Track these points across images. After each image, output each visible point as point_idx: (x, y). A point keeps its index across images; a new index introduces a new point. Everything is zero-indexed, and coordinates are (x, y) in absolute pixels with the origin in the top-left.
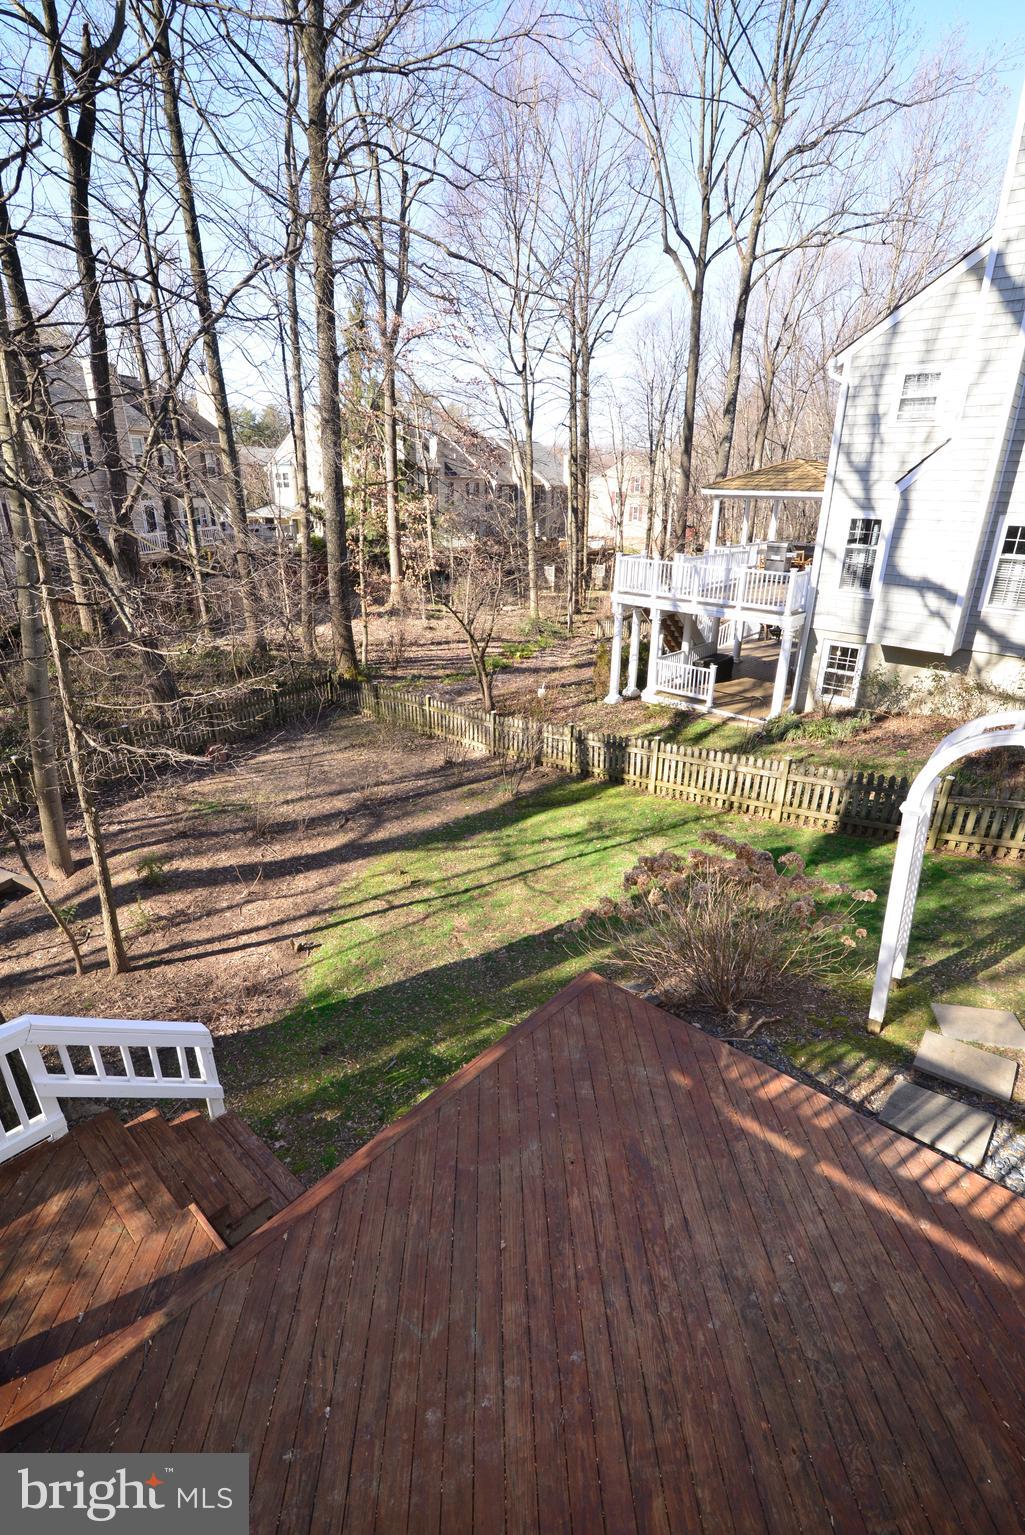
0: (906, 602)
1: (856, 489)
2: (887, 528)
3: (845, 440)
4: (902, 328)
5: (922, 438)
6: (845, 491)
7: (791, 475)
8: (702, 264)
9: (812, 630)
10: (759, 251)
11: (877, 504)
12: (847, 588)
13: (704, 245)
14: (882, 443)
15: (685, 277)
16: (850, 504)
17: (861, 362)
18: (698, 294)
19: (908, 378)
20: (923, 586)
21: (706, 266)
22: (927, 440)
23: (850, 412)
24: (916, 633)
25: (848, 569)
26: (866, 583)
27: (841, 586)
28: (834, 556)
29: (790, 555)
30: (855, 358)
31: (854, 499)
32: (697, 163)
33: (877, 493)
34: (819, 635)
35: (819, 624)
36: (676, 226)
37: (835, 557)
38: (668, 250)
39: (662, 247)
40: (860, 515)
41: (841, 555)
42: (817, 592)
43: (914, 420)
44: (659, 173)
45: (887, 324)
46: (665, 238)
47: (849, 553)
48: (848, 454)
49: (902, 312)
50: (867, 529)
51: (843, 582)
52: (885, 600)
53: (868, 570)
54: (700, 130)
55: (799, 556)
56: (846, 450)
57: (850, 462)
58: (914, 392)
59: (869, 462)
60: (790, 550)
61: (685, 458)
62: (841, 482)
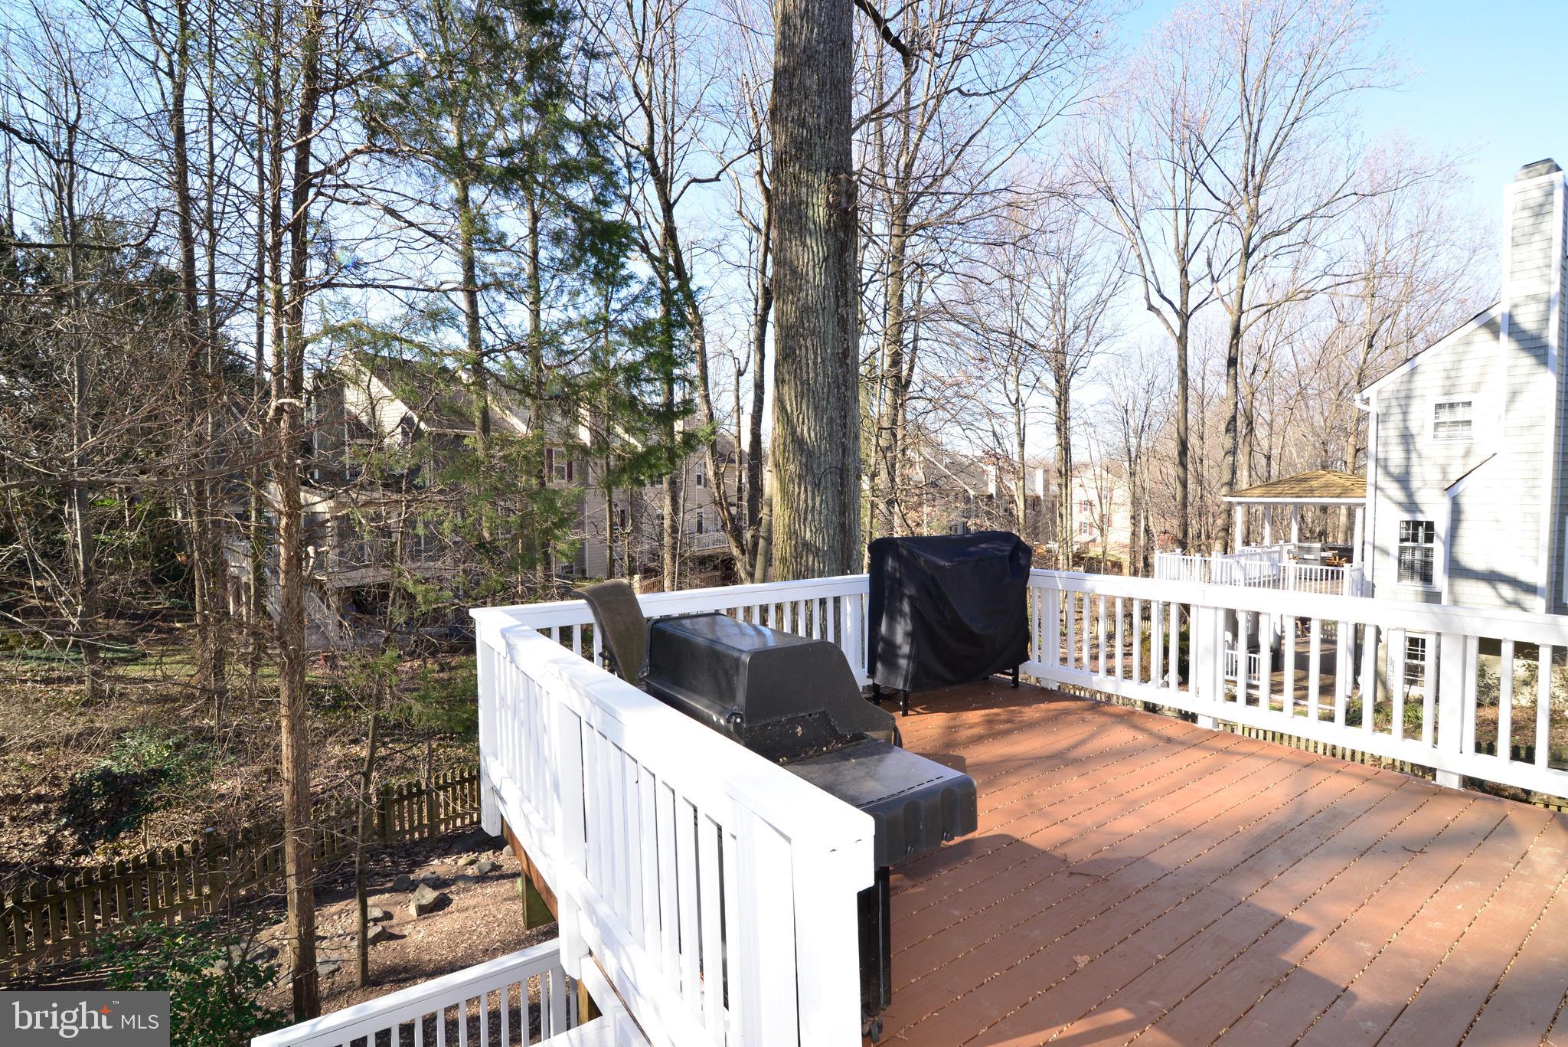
0: (1475, 593)
1: (1398, 494)
2: (1441, 528)
3: (1381, 455)
4: (1420, 369)
5: (1462, 452)
6: (1389, 498)
7: (1314, 483)
8: (1185, 317)
10: (1245, 307)
11: (1422, 507)
12: (1404, 582)
13: (1185, 303)
14: (1420, 456)
15: (1169, 327)
16: (1395, 508)
17: (1384, 396)
18: (1182, 340)
19: (1439, 406)
20: (1493, 578)
21: (1188, 317)
22: (1467, 454)
23: (1381, 433)
25: (1406, 565)
26: (1427, 578)
27: (1399, 581)
28: (1385, 552)
29: (1324, 554)
30: (1379, 392)
31: (1400, 504)
32: (1172, 244)
36: (1159, 291)
37: (1388, 555)
38: (1151, 308)
39: (1146, 306)
40: (1407, 517)
41: (1395, 552)
42: (1374, 586)
43: (1450, 438)
44: (1139, 256)
45: (1406, 368)
46: (1148, 299)
47: (1403, 550)
48: (1385, 467)
49: (1418, 360)
50: (1418, 530)
51: (1400, 577)
52: (1451, 591)
53: (1427, 566)
54: (1173, 223)
55: (1334, 556)
56: (1382, 464)
57: (1388, 474)
58: (1446, 416)
59: (1407, 473)
60: (1323, 550)
61: (1180, 470)
62: (1381, 489)
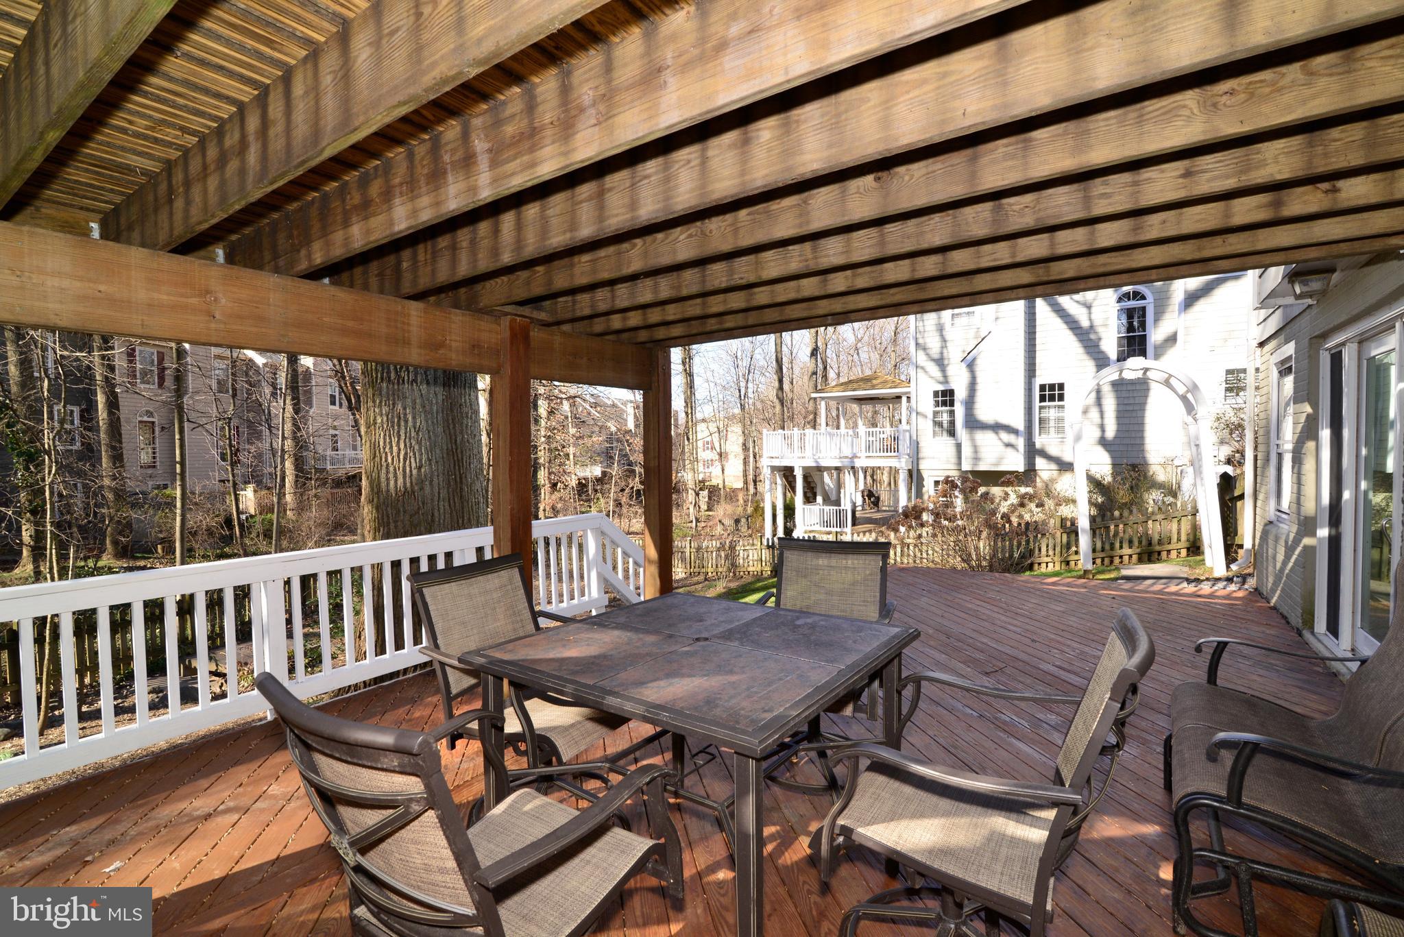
0: (986, 439)
1: (936, 373)
2: (962, 394)
5: (972, 335)
6: (927, 374)
9: (918, 471)
11: (951, 379)
12: (939, 438)
14: (950, 343)
16: (932, 382)
20: (997, 427)
22: (976, 336)
24: (1000, 460)
25: (938, 424)
26: (952, 432)
27: (934, 436)
31: (934, 379)
33: (951, 371)
34: (925, 474)
35: (923, 465)
37: (926, 417)
40: (941, 388)
41: (930, 416)
42: (918, 443)
47: (936, 414)
50: (946, 397)
51: (935, 434)
52: (973, 440)
53: (952, 423)
62: (922, 368)
